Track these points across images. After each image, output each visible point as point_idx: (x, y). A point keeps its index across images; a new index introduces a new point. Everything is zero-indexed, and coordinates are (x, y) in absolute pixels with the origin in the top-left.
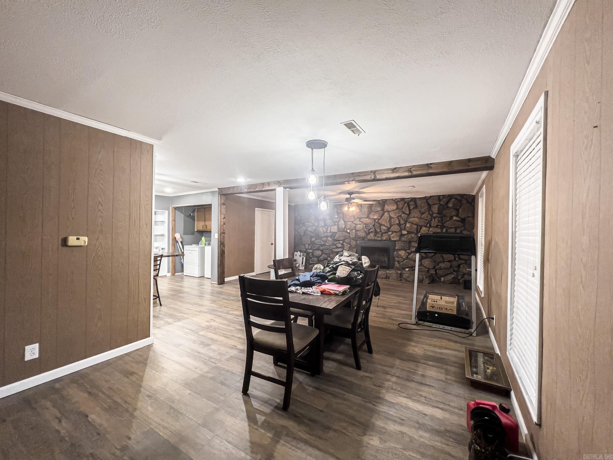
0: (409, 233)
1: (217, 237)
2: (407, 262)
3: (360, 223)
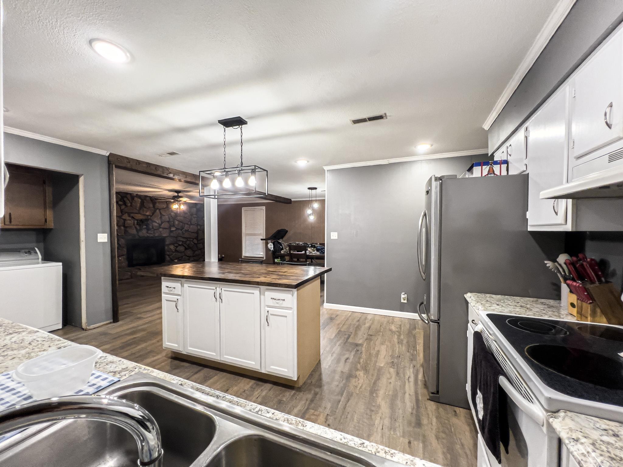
0: (177, 229)
1: (106, 240)
2: (175, 254)
3: (130, 218)
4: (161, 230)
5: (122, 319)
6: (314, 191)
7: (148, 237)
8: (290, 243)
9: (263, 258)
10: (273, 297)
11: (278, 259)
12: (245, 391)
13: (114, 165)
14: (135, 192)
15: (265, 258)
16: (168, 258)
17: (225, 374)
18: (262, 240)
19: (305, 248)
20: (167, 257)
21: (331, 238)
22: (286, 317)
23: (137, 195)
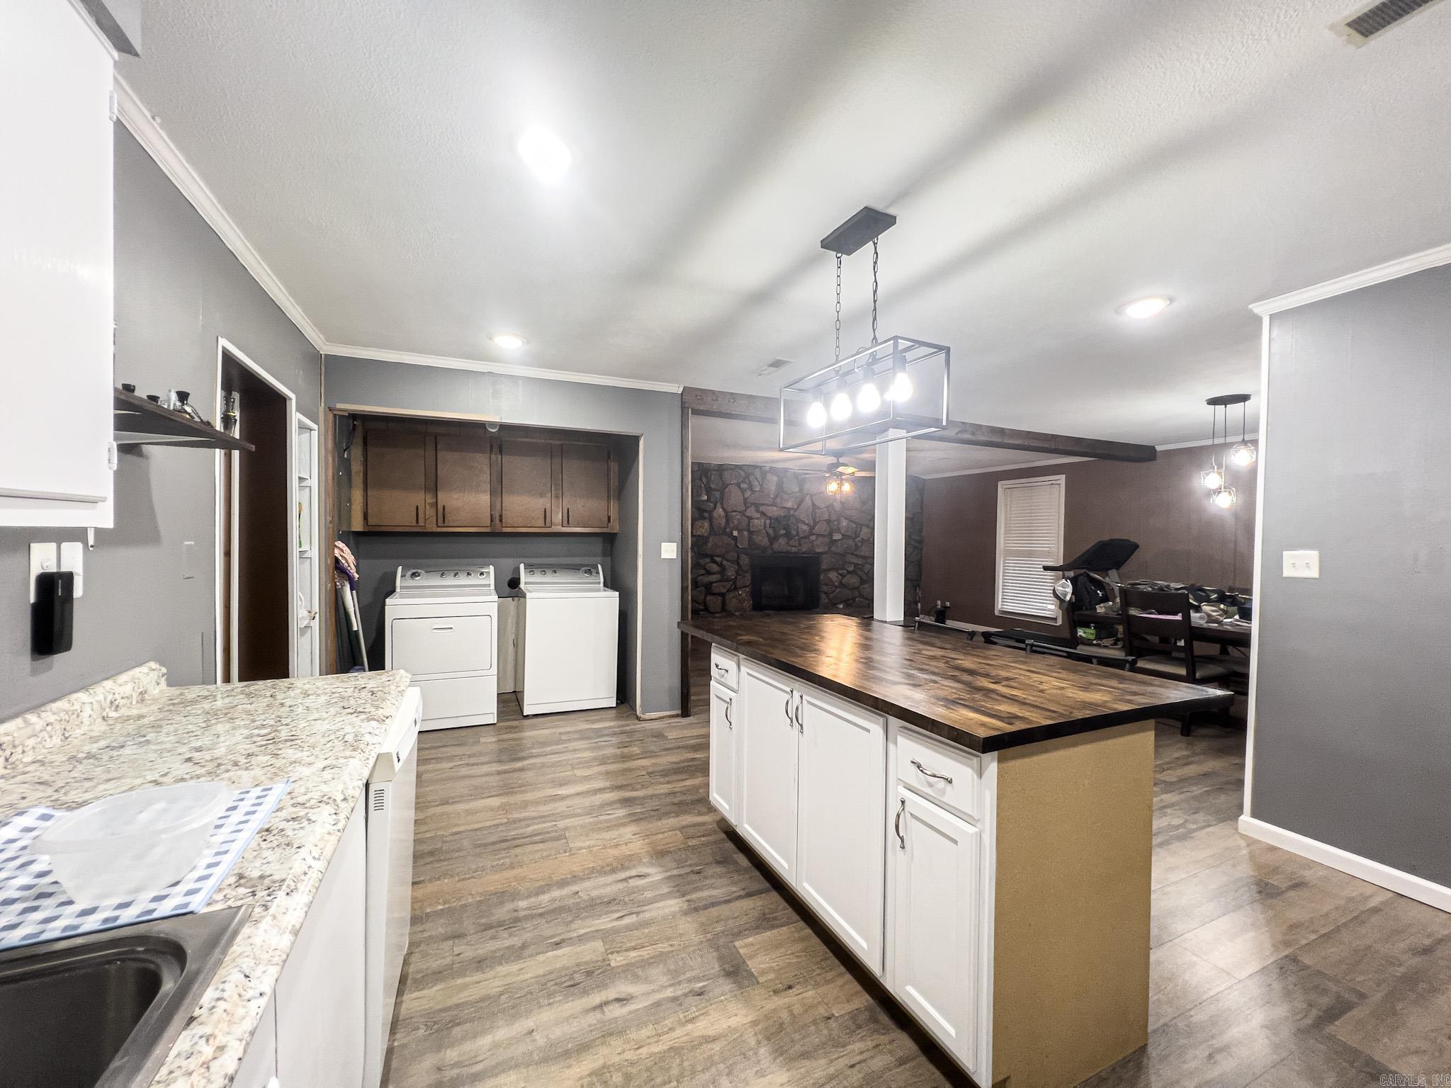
0: (845, 537)
1: (674, 555)
2: (840, 592)
3: (758, 515)
4: (813, 538)
5: (696, 714)
6: (1235, 409)
7: (788, 552)
8: (1133, 584)
9: (1055, 619)
10: (918, 760)
11: (1088, 630)
12: (829, 1018)
13: (690, 410)
14: (766, 462)
15: (1059, 622)
16: (824, 599)
17: (808, 931)
18: (1046, 568)
19: (1179, 603)
20: (823, 596)
21: (1285, 574)
22: (955, 842)
23: (771, 468)
